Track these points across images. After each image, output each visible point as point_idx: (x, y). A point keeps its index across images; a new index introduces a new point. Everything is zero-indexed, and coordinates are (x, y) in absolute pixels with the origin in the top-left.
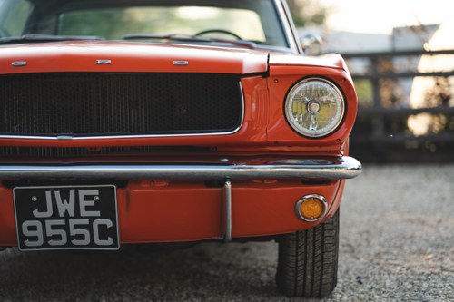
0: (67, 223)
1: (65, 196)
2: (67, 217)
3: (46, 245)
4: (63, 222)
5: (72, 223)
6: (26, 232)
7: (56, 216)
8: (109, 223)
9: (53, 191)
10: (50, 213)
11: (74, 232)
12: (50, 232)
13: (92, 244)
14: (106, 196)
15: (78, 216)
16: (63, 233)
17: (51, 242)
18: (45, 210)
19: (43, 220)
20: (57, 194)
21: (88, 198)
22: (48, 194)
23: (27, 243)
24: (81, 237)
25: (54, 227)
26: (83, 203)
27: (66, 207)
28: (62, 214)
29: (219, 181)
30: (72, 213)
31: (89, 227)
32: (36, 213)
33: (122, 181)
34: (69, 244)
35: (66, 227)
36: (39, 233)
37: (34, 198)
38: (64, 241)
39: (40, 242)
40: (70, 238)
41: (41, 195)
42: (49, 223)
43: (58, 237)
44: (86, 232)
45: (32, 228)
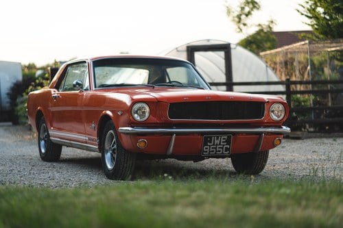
1: (217, 139)
2: (217, 145)
5: (218, 147)
6: (205, 150)
7: (214, 145)
8: (228, 146)
9: (214, 137)
10: (212, 144)
11: (218, 149)
12: (211, 150)
13: (223, 153)
14: (229, 137)
15: (220, 144)
16: (214, 150)
17: (211, 153)
18: (211, 142)
20: (216, 137)
21: (224, 139)
23: (204, 153)
24: (219, 151)
26: (222, 140)
27: (217, 142)
29: (260, 134)
31: (222, 148)
32: (209, 144)
33: (234, 133)
34: (216, 153)
35: (216, 148)
36: (208, 150)
37: (209, 139)
39: (208, 153)
40: (216, 151)
41: (211, 138)
42: (211, 147)
44: (221, 150)
45: (207, 148)
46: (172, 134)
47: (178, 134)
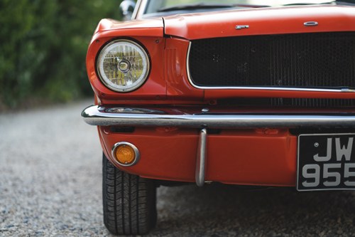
0: (343, 166)
1: (344, 142)
2: (343, 161)
3: (321, 185)
4: (339, 166)
5: (347, 166)
6: (305, 175)
7: (333, 160)
9: (334, 138)
10: (328, 157)
11: (347, 174)
12: (326, 174)
15: (353, 160)
16: (337, 175)
17: (326, 184)
18: (325, 155)
19: (321, 164)
20: (338, 140)
22: (329, 141)
23: (305, 184)
24: (352, 179)
25: (330, 170)
27: (344, 152)
28: (339, 158)
30: (348, 158)
32: (316, 158)
34: (342, 185)
35: (341, 171)
36: (316, 175)
37: (317, 144)
38: (338, 182)
39: (317, 183)
40: (343, 179)
41: (323, 141)
42: (326, 166)
43: (333, 179)
45: (312, 171)
46: (197, 128)
47: (213, 129)
